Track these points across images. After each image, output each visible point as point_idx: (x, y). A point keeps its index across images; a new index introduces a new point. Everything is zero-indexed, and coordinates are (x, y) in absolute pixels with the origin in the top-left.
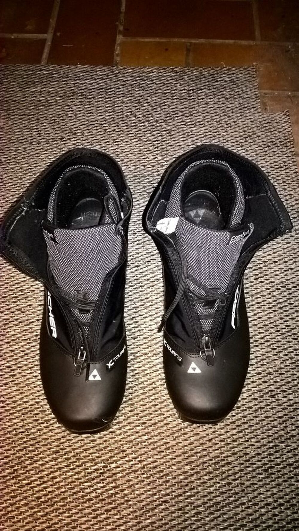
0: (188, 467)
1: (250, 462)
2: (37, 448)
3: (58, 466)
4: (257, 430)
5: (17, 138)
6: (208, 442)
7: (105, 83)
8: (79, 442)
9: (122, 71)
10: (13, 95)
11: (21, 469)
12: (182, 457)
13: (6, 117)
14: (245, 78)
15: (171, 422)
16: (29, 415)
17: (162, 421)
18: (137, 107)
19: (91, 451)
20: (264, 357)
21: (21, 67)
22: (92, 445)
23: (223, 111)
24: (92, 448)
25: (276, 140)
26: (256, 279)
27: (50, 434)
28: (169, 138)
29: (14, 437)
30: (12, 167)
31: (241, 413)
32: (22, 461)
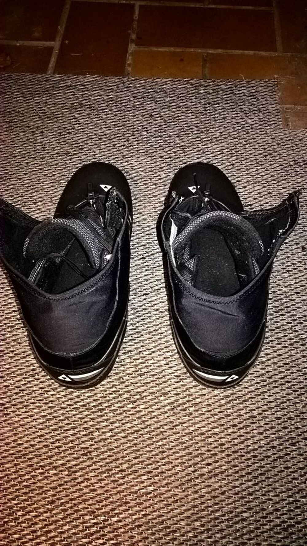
0: (198, 523)
1: (267, 519)
2: (30, 497)
3: (53, 519)
4: (275, 482)
5: (20, 152)
6: (220, 495)
7: (116, 94)
8: (78, 491)
9: (133, 82)
10: (16, 105)
11: (11, 522)
12: (192, 511)
13: (8, 129)
14: (266, 91)
15: (180, 471)
16: (22, 459)
17: (170, 470)
18: (149, 121)
19: (90, 502)
20: (284, 400)
21: (26, 76)
22: (91, 495)
23: (242, 126)
24: (91, 498)
25: (299, 159)
26: (276, 312)
27: (46, 481)
28: (183, 155)
29: (6, 483)
30: (13, 183)
31: (258, 463)
32: (13, 512)
